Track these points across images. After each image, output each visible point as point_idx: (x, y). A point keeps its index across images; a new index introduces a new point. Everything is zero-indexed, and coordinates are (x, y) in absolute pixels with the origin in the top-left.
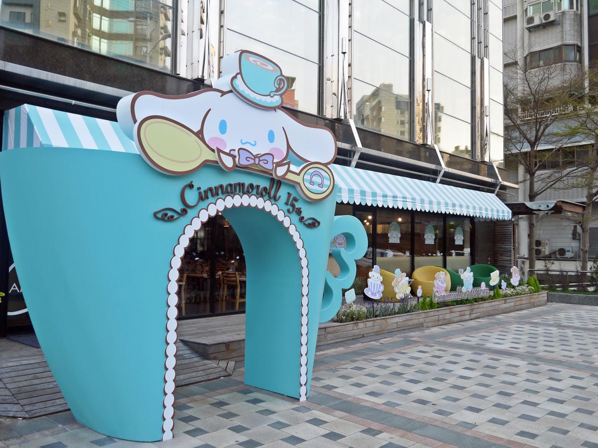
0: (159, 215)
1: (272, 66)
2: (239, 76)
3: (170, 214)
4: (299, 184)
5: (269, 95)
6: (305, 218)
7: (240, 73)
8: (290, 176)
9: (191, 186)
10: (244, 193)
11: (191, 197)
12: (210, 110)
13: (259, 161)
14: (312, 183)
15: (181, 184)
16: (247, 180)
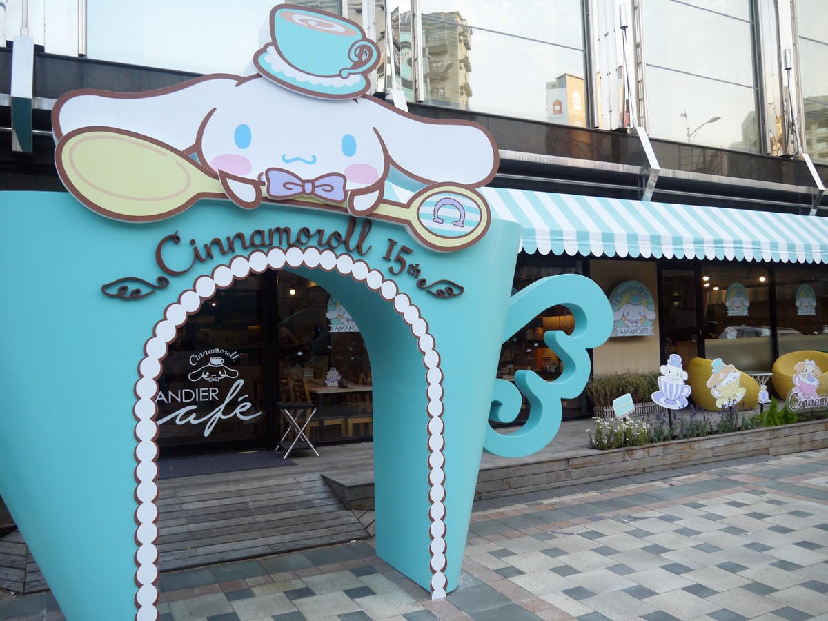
0: (114, 291)
1: (344, 27)
2: (271, 49)
3: (132, 287)
4: (409, 223)
5: (340, 75)
6: (429, 283)
7: (274, 43)
8: (384, 210)
9: (175, 239)
10: (290, 246)
11: (177, 258)
12: (214, 109)
13: (314, 187)
14: (437, 219)
15: (156, 236)
16: (295, 224)
